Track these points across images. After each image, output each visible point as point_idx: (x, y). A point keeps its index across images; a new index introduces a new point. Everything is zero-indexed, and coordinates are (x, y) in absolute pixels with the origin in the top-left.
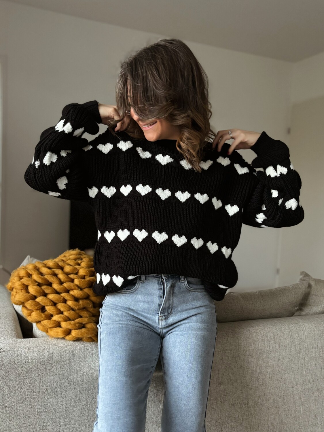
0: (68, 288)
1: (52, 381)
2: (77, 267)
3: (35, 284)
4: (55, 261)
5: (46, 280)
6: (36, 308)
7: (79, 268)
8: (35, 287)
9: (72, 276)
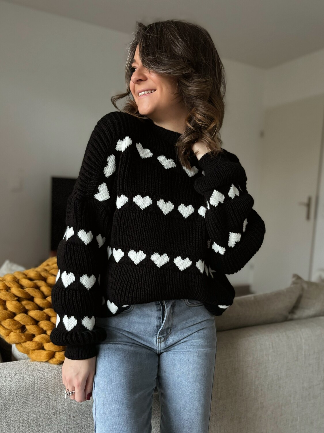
1: (34, 413)
3: (14, 300)
5: (27, 294)
6: (15, 327)
8: (14, 303)
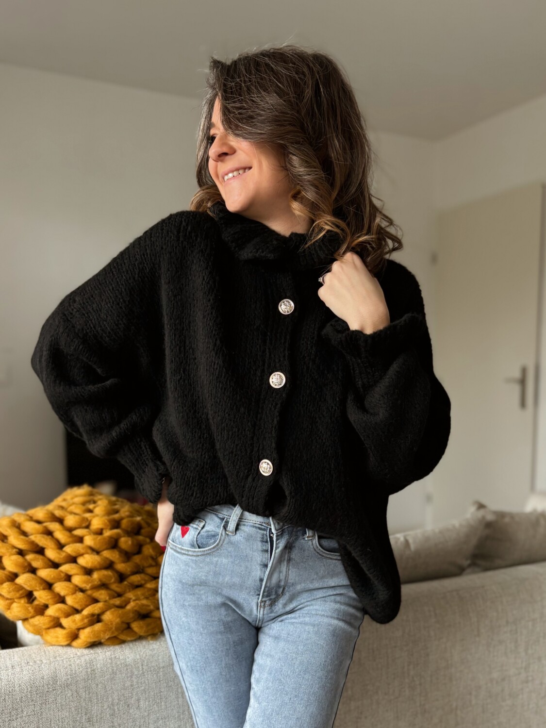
0: (74, 554)
2: (88, 515)
3: (13, 553)
4: (47, 510)
5: (33, 543)
6: (18, 595)
7: (91, 517)
8: (14, 558)
9: (78, 532)
